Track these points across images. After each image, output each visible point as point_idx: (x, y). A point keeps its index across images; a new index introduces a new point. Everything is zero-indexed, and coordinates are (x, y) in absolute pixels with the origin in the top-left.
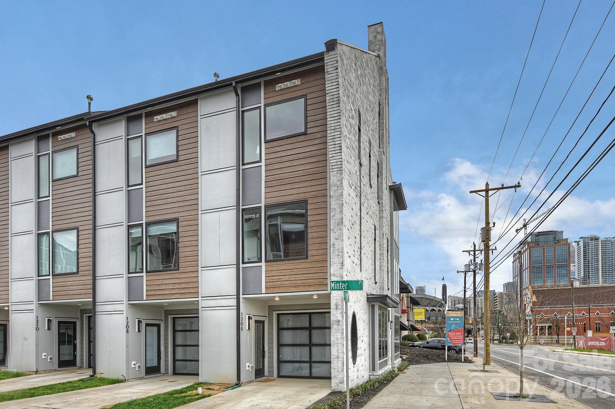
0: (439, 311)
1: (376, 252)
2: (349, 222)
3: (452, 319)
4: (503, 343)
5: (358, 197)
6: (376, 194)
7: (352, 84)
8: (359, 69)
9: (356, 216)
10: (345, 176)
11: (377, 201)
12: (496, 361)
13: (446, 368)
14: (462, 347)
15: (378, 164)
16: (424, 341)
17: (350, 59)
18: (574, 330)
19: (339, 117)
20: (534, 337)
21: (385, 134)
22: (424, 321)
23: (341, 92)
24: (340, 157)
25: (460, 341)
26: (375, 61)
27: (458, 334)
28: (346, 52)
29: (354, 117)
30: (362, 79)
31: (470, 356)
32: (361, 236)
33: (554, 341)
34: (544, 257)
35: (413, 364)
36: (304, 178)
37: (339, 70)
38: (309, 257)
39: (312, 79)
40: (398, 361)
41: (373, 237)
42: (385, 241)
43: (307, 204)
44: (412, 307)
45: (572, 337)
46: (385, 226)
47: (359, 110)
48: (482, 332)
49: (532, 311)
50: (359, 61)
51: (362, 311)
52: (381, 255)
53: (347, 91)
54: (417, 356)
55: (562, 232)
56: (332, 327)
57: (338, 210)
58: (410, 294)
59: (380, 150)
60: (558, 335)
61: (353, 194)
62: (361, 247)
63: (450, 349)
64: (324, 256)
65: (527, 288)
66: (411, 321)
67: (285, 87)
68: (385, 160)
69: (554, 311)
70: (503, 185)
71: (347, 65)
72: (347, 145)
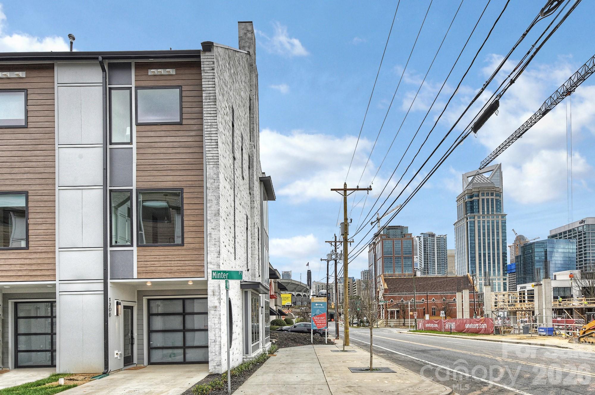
0: (305, 296)
1: (248, 241)
2: (224, 213)
3: (316, 305)
4: (361, 326)
5: (233, 189)
6: (248, 185)
7: (226, 83)
8: (232, 67)
9: (231, 207)
10: (221, 170)
11: (248, 192)
12: (354, 342)
13: (312, 350)
14: (325, 330)
15: (249, 156)
16: (292, 326)
17: (224, 59)
18: (415, 314)
19: (215, 115)
20: (386, 320)
21: (255, 128)
22: (290, 306)
23: (217, 91)
24: (217, 152)
25: (324, 325)
26: (246, 59)
27: (322, 318)
28: (221, 54)
29: (229, 114)
30: (235, 77)
31: (332, 338)
32: (235, 226)
33: (401, 324)
34: (394, 249)
35: (282, 348)
36: (180, 167)
37: (215, 71)
38: (185, 244)
39: (187, 71)
40: (268, 345)
41: (246, 226)
42: (256, 230)
43: (182, 193)
44: (279, 293)
45: (414, 320)
46: (256, 216)
47: (232, 107)
48: (342, 316)
49: (384, 297)
50: (232, 61)
51: (236, 297)
52: (253, 243)
53: (222, 90)
54: (286, 339)
55: (407, 228)
56: (210, 313)
57: (215, 202)
58: (277, 280)
59: (251, 143)
60: (404, 319)
61: (228, 187)
62: (235, 236)
63: (315, 332)
64: (201, 244)
65: (380, 276)
66: (279, 306)
67: (159, 74)
68: (256, 153)
69: (401, 297)
70: (358, 187)
71: (222, 66)
72: (222, 141)
